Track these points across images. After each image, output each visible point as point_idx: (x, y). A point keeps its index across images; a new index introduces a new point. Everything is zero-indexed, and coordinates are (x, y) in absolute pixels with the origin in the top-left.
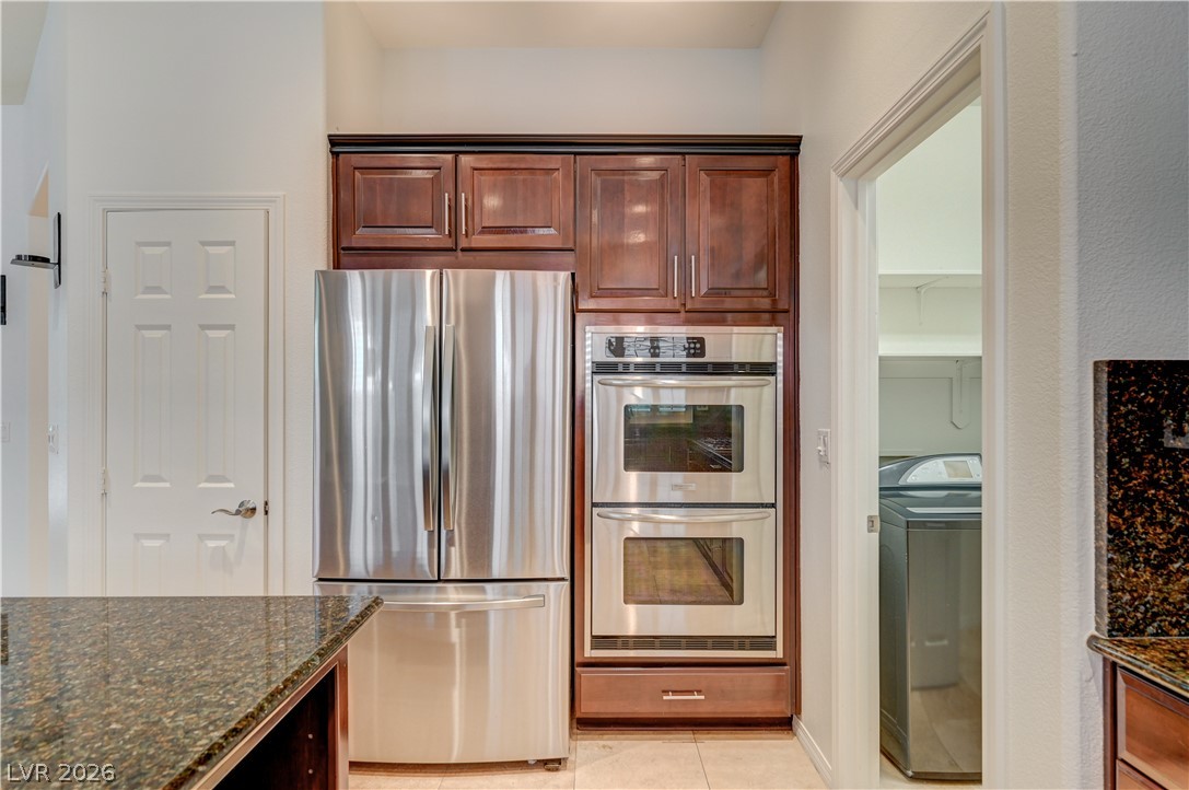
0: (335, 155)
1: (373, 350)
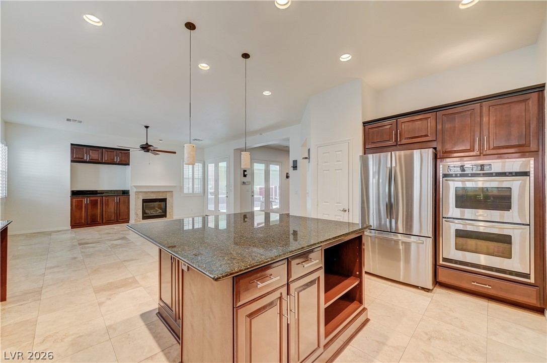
0: (364, 126)
1: (375, 172)
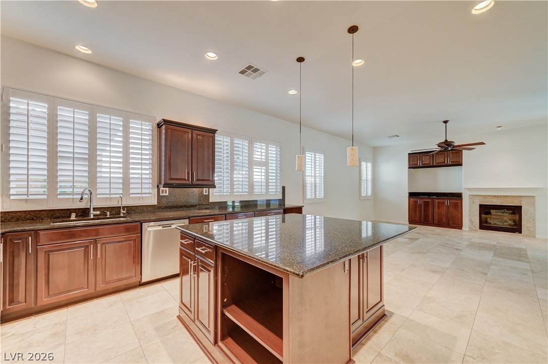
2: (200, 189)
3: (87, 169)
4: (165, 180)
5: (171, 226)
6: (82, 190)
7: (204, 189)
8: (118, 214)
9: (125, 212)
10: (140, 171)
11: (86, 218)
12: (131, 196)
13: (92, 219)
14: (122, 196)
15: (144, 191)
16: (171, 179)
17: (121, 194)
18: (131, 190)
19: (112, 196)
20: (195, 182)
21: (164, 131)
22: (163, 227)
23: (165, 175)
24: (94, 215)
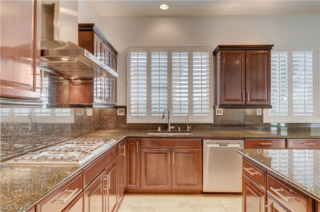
2: (254, 110)
3: (166, 95)
4: (220, 101)
5: (227, 145)
6: (163, 110)
7: (258, 110)
8: (185, 130)
9: (190, 128)
10: (200, 95)
11: (166, 131)
12: (194, 115)
13: (170, 132)
14: (188, 115)
15: (204, 111)
16: (226, 100)
17: (188, 113)
18: (194, 110)
19: (182, 115)
20: (249, 102)
21: (219, 57)
22: (220, 145)
23: (220, 97)
24: (171, 129)
